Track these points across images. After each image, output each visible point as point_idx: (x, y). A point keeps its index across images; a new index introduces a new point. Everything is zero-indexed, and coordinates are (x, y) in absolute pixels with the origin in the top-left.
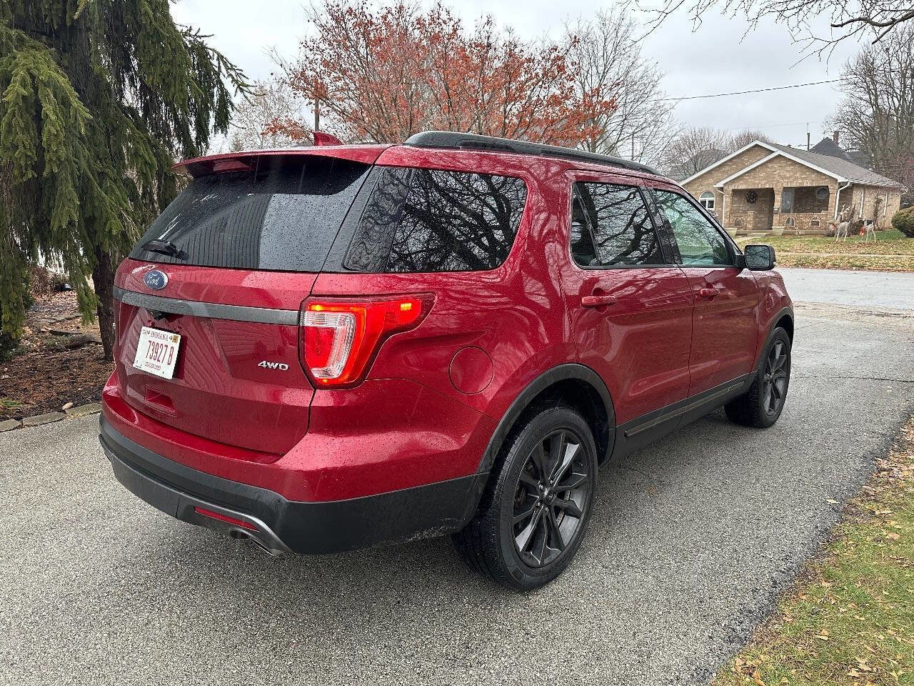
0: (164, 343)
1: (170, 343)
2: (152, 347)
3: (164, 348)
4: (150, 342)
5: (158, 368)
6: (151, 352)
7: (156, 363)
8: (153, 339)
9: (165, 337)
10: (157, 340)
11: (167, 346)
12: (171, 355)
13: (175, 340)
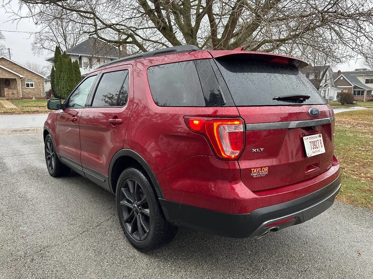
0: (316, 139)
1: (319, 139)
2: (312, 144)
3: (317, 142)
4: (310, 142)
5: (319, 151)
6: (312, 146)
7: (317, 149)
8: (311, 140)
9: (316, 137)
10: (313, 140)
11: (318, 140)
12: (321, 143)
13: (320, 136)
